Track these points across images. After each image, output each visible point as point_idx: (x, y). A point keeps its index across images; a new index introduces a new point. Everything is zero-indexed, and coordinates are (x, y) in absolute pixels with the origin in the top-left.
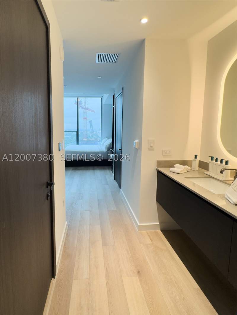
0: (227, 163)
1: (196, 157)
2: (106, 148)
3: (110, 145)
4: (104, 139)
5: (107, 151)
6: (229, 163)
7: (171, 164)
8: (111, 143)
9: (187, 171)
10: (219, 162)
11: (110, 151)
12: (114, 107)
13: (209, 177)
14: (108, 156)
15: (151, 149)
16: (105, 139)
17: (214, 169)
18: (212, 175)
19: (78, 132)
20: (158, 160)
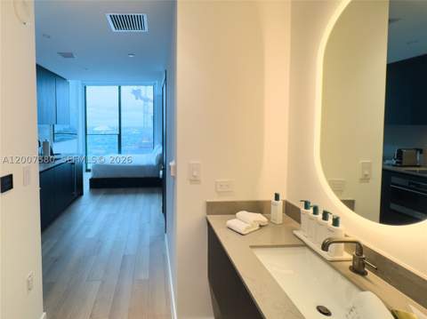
0: (336, 222)
1: (277, 197)
6: (341, 221)
7: (231, 209)
9: (261, 226)
10: (320, 216)
13: (302, 246)
15: (195, 180)
17: (312, 231)
18: (307, 241)
19: (120, 136)
20: (208, 200)
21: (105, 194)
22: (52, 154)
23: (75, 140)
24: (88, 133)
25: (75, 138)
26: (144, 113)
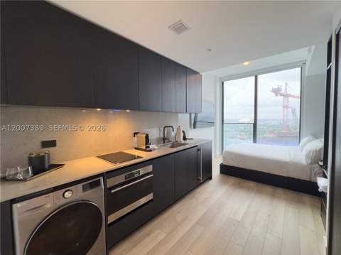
2: (307, 156)
3: (317, 152)
4: (305, 137)
5: (311, 163)
8: (320, 150)
11: (317, 165)
12: (330, 68)
14: (313, 175)
16: (307, 138)
19: (255, 125)
21: (232, 185)
22: (185, 138)
23: (213, 128)
24: (225, 122)
25: (213, 126)
26: (284, 107)
